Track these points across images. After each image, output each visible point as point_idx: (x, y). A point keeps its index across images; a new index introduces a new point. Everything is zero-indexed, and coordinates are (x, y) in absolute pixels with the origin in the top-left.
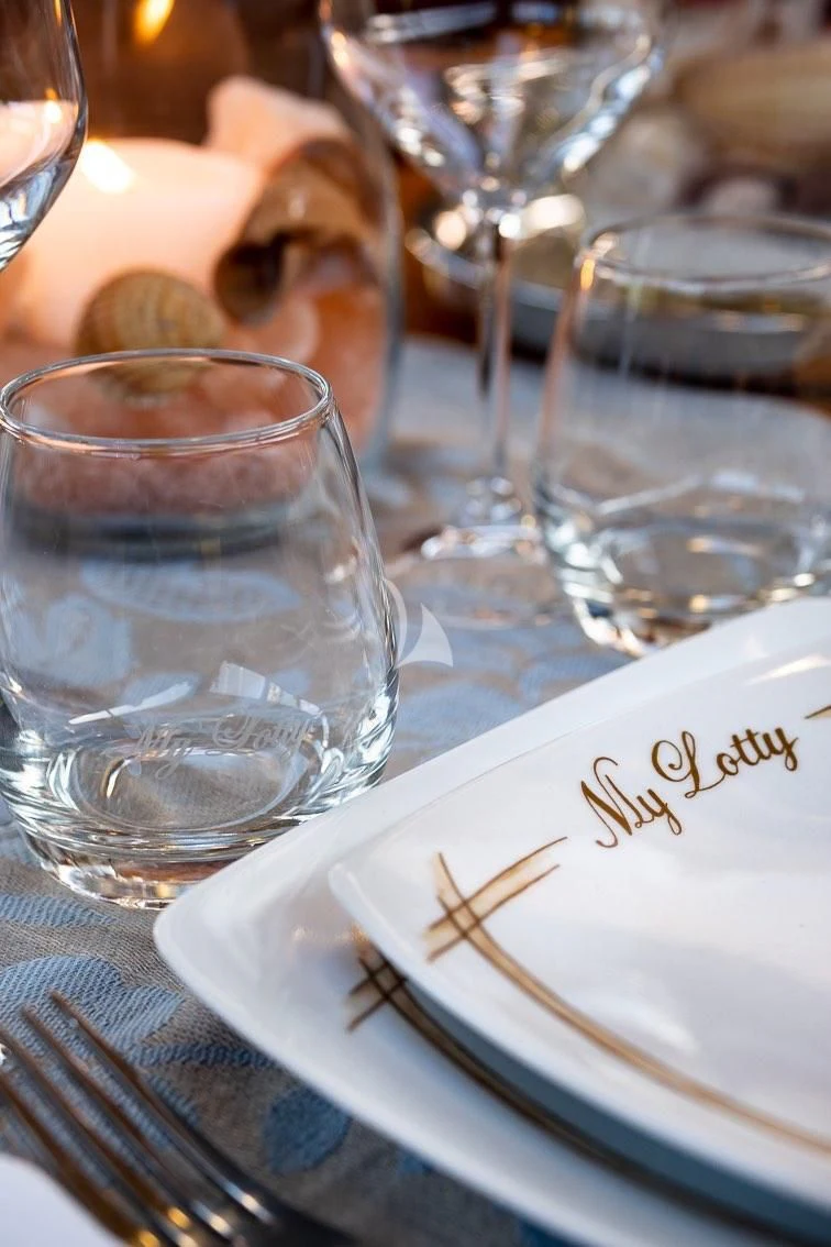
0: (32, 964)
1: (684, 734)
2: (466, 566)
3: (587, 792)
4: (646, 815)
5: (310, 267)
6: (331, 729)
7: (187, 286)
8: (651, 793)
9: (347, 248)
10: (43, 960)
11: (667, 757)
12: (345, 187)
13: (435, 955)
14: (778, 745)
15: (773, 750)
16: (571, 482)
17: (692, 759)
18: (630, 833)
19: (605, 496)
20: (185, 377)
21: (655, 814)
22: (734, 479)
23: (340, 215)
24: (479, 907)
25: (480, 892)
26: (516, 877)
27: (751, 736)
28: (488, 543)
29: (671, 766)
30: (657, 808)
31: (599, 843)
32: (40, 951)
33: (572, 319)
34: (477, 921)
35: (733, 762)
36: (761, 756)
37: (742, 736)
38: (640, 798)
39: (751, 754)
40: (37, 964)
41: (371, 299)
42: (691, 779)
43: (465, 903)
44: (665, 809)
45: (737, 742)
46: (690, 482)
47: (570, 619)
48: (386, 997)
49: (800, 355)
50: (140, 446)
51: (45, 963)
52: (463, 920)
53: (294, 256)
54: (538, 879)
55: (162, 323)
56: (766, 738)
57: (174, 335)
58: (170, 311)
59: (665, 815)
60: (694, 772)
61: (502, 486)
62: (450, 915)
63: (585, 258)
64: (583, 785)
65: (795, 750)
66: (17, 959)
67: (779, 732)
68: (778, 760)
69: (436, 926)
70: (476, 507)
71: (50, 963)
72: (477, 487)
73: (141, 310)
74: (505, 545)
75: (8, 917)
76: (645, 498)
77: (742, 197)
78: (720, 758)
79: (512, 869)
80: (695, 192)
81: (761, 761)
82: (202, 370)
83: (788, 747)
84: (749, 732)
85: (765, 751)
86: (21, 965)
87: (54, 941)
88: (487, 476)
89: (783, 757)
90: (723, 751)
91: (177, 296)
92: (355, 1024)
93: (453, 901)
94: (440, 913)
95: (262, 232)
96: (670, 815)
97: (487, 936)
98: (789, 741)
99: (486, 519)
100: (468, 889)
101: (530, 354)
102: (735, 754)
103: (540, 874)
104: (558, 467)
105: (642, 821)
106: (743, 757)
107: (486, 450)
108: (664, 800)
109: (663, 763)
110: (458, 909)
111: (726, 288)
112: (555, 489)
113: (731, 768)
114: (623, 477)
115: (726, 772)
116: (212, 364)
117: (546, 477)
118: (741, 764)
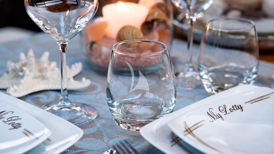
0: (116, 139)
1: (224, 105)
2: (184, 79)
3: (208, 113)
4: (218, 117)
5: (158, 25)
6: (165, 103)
7: (137, 29)
8: (219, 114)
9: (164, 22)
10: (118, 138)
11: (221, 108)
12: (164, 12)
13: (185, 135)
14: (240, 107)
15: (239, 108)
16: (204, 64)
17: (225, 109)
18: (215, 120)
19: (210, 67)
20: (137, 44)
21: (219, 117)
22: (233, 64)
23: (163, 16)
24: (191, 129)
25: (191, 127)
26: (197, 125)
27: (235, 106)
28: (188, 75)
29: (222, 110)
30: (220, 116)
31: (210, 121)
32: (118, 137)
33: (205, 36)
34: (191, 131)
35: (232, 110)
36: (237, 109)
37: (234, 106)
38: (217, 115)
39: (235, 109)
40: (117, 139)
41: (168, 31)
42: (225, 112)
43: (189, 129)
44: (221, 116)
45: (233, 107)
46: (225, 65)
47: (203, 88)
48: (176, 143)
49: (245, 43)
50: (137, 55)
51: (118, 139)
52: (189, 131)
53: (155, 24)
54: (200, 126)
55: (132, 35)
56: (238, 106)
57: (134, 37)
58: (134, 33)
59: (221, 118)
60: (226, 111)
61: (191, 65)
62: (187, 130)
63: (208, 25)
64: (208, 112)
65: (243, 108)
66: (114, 138)
67: (240, 105)
68: (240, 110)
69: (185, 131)
70: (186, 69)
71: (119, 139)
72: (187, 65)
73: (129, 33)
74: (191, 75)
75: (111, 132)
76: (217, 67)
77: (234, 14)
78: (230, 109)
79: (196, 124)
80: (225, 13)
81: (237, 110)
82: (140, 43)
83: (241, 108)
84: (235, 105)
85: (238, 108)
86: (115, 139)
87: (119, 136)
88: (188, 63)
89: (241, 109)
90: (230, 108)
91: (135, 30)
92: (172, 146)
93: (187, 128)
94: (185, 130)
95: (150, 19)
96: (222, 118)
97: (193, 133)
98: (242, 107)
99: (188, 71)
100: (189, 127)
101: (197, 42)
102: (233, 109)
103: (201, 125)
104: (202, 62)
105: (217, 118)
106: (234, 109)
107: (188, 59)
108: (221, 115)
109: (221, 109)
110: (188, 129)
111: (232, 31)
112: (201, 65)
113: (232, 111)
114: (213, 64)
115: (231, 111)
116: (142, 42)
117: (200, 63)
118: (234, 110)
